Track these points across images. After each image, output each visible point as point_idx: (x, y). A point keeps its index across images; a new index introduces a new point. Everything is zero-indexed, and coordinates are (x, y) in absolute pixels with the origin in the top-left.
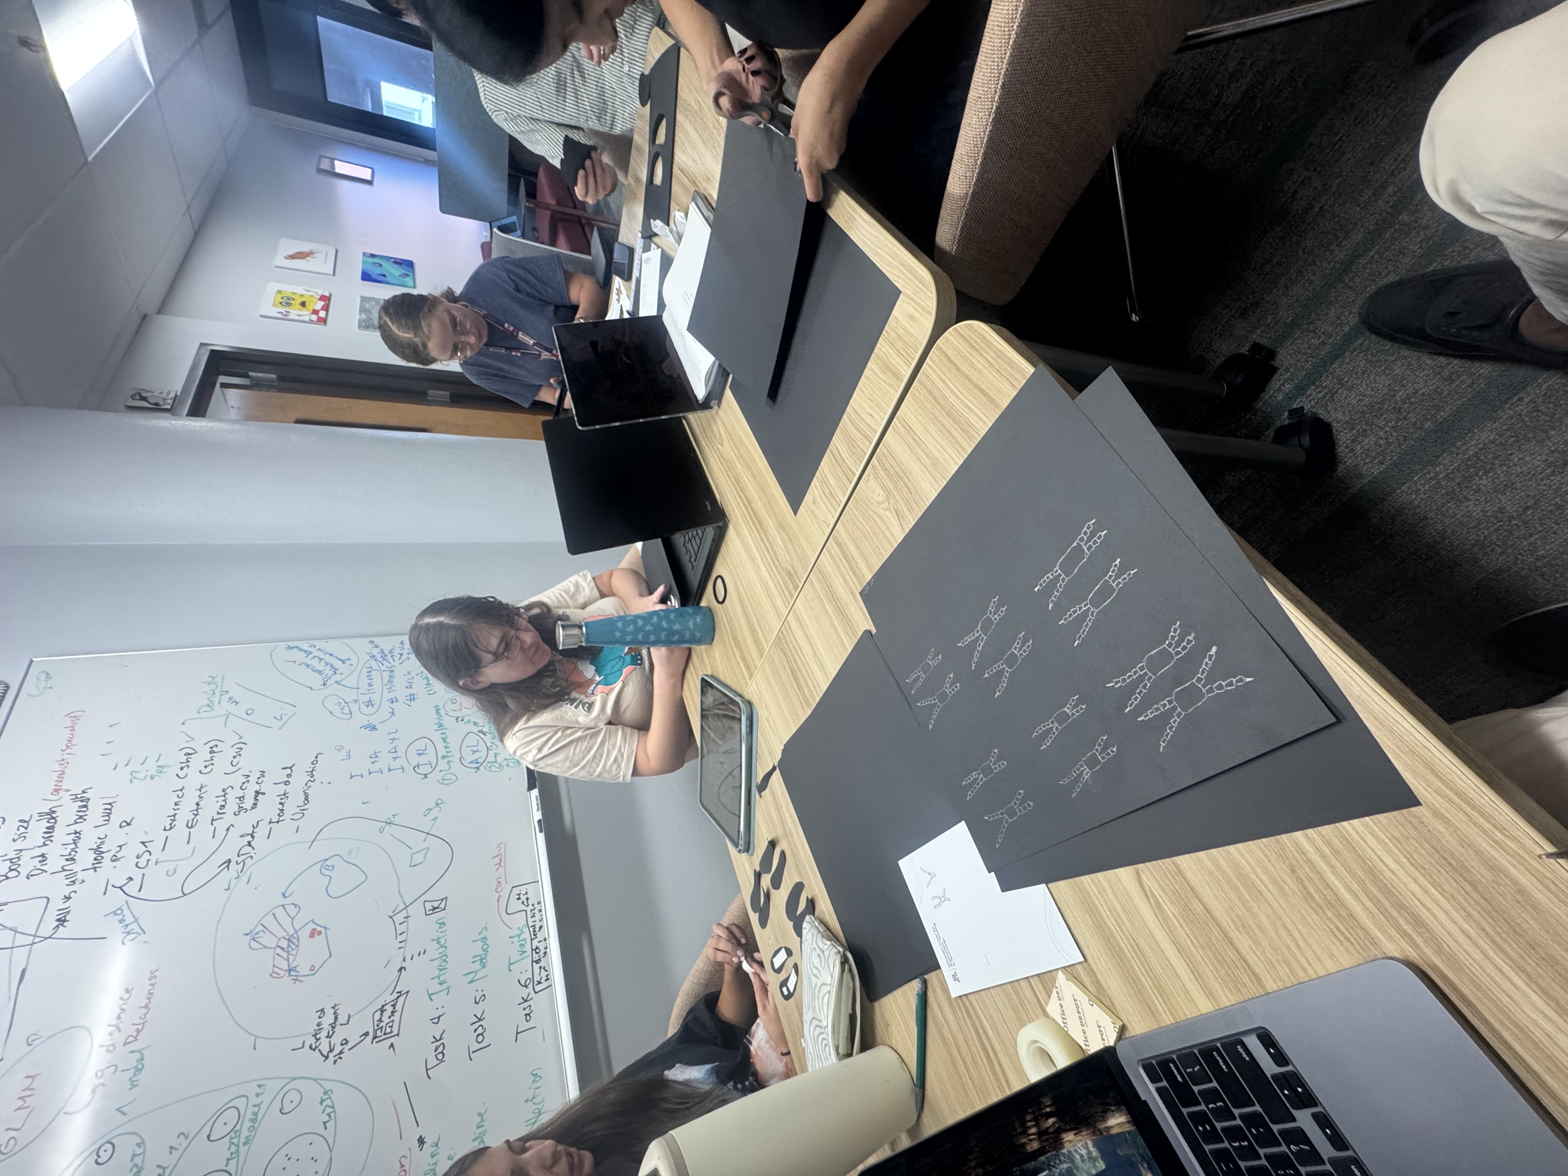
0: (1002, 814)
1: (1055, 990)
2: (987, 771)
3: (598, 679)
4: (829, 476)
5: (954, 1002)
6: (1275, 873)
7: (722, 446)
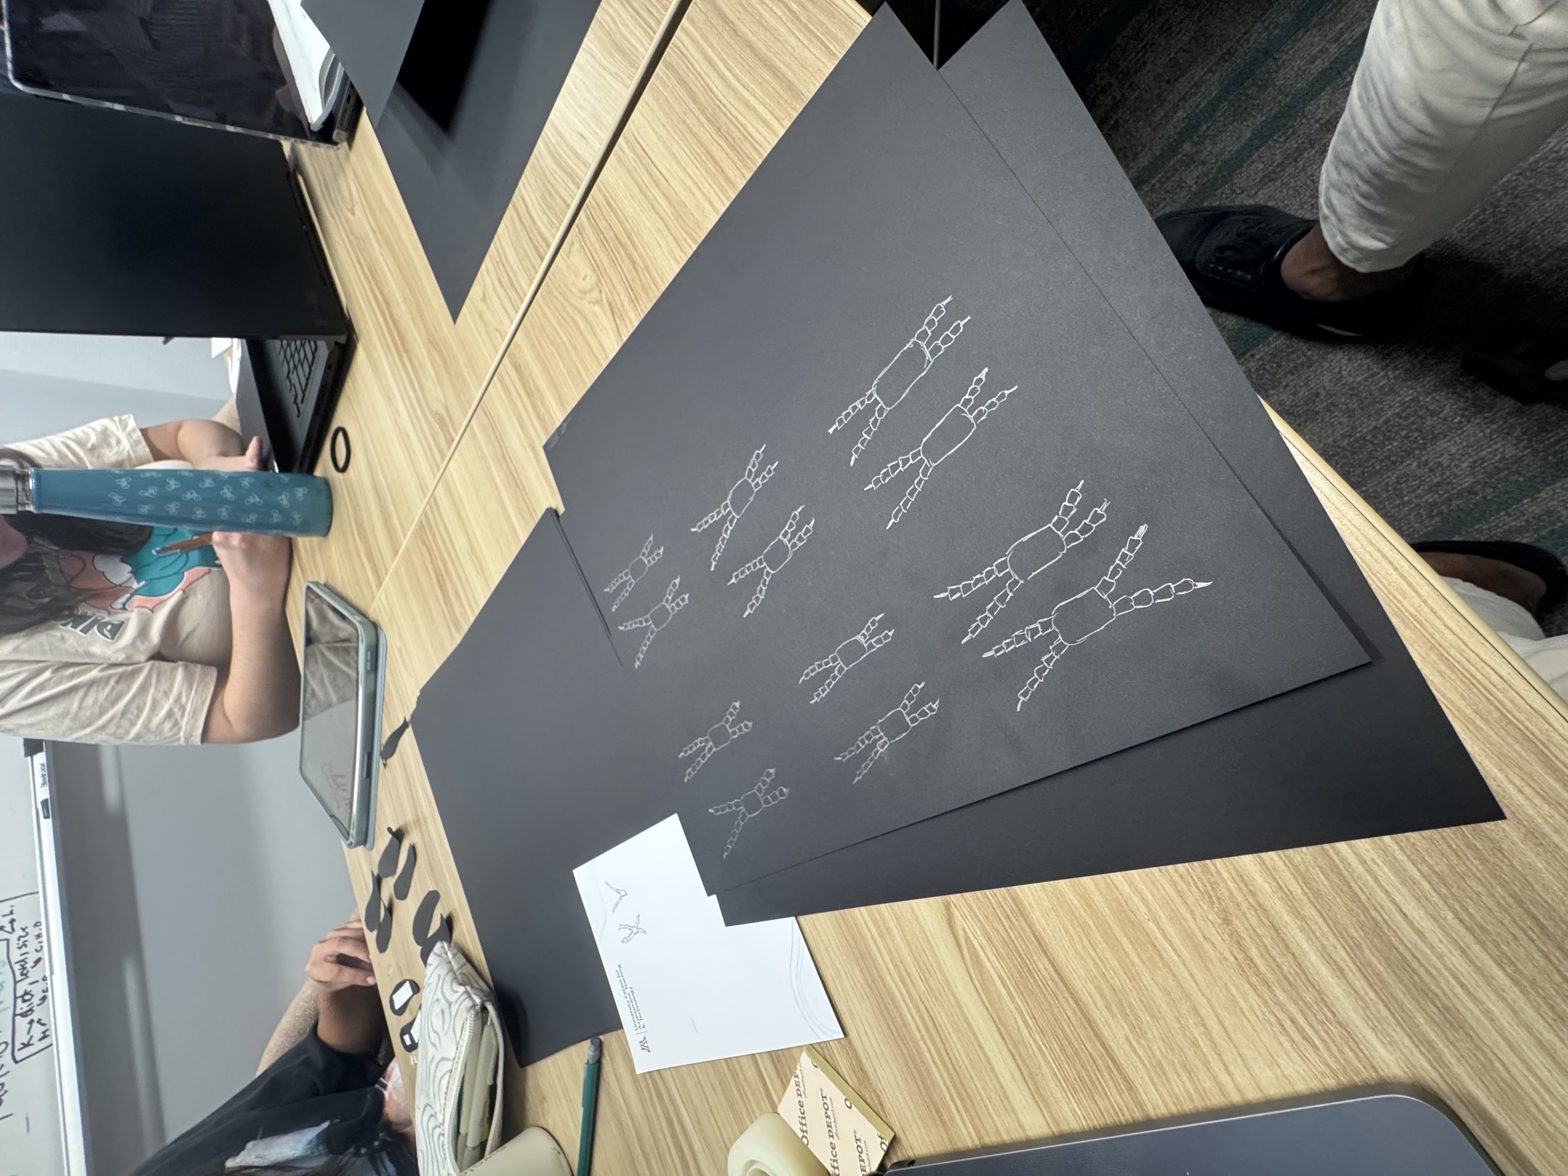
0: (737, 805)
1: (793, 1079)
2: (719, 737)
3: (135, 586)
4: (509, 250)
5: (641, 1080)
6: (1191, 923)
7: (353, 213)
